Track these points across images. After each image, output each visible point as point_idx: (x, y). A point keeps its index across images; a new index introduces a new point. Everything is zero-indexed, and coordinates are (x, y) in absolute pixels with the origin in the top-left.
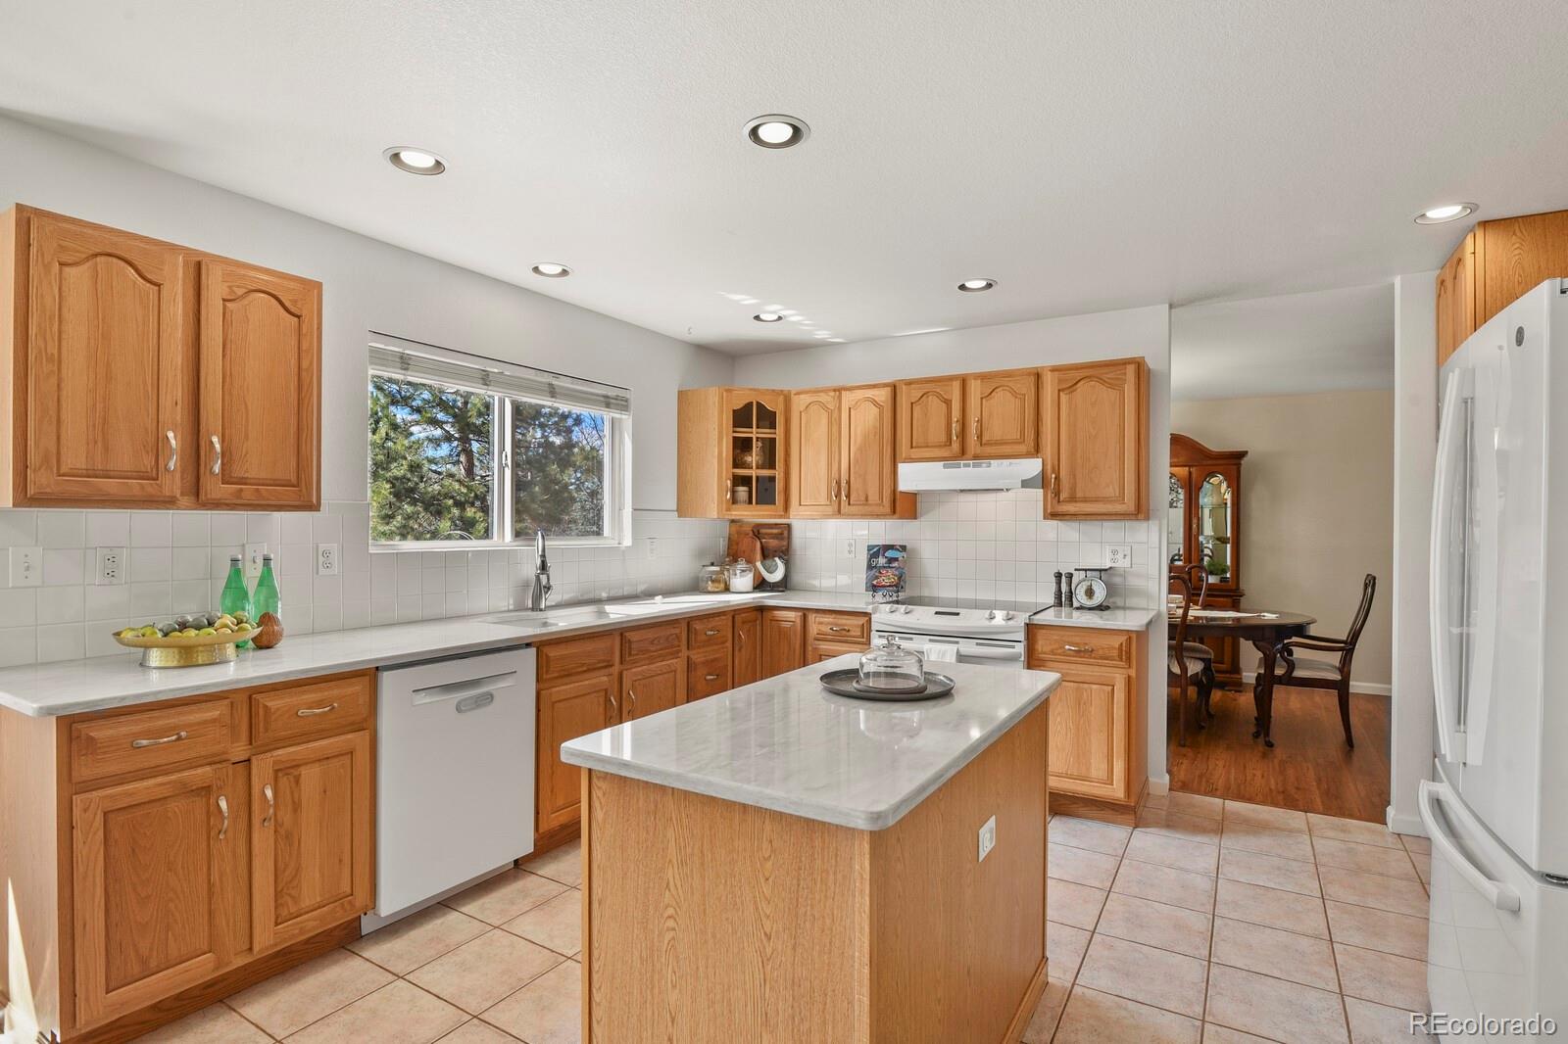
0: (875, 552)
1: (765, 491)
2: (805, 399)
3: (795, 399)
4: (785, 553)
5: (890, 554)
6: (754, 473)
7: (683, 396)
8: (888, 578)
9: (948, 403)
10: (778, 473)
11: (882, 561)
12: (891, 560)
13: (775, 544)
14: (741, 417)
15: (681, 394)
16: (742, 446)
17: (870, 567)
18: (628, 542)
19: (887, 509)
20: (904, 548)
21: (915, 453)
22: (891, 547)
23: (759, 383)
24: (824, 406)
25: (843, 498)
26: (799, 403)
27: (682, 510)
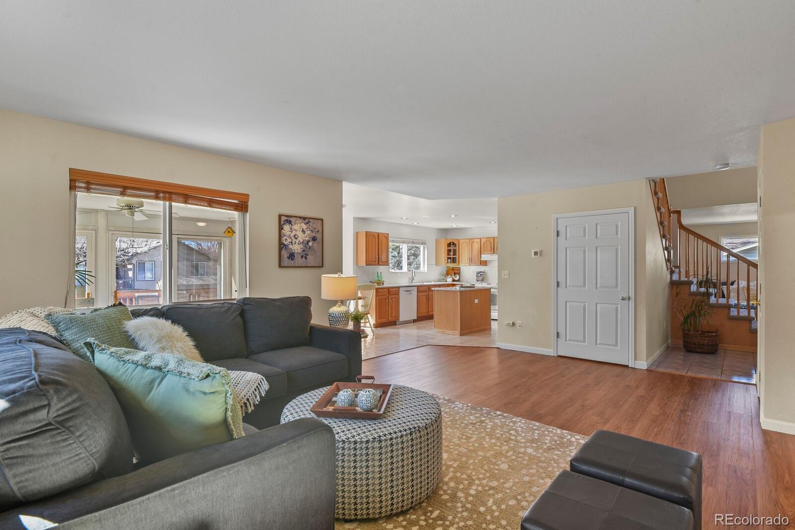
0: (478, 273)
1: (454, 261)
2: (462, 241)
3: (460, 241)
4: (459, 274)
5: (481, 273)
6: (452, 256)
7: (437, 241)
8: (480, 278)
9: (491, 242)
10: (457, 256)
11: (479, 275)
12: (481, 275)
13: (456, 272)
14: (449, 245)
15: (436, 240)
16: (449, 251)
17: (477, 276)
18: (426, 271)
19: (479, 264)
20: (484, 272)
21: (485, 253)
22: (480, 272)
23: (452, 238)
24: (466, 242)
25: (471, 261)
26: (461, 241)
27: (437, 264)
